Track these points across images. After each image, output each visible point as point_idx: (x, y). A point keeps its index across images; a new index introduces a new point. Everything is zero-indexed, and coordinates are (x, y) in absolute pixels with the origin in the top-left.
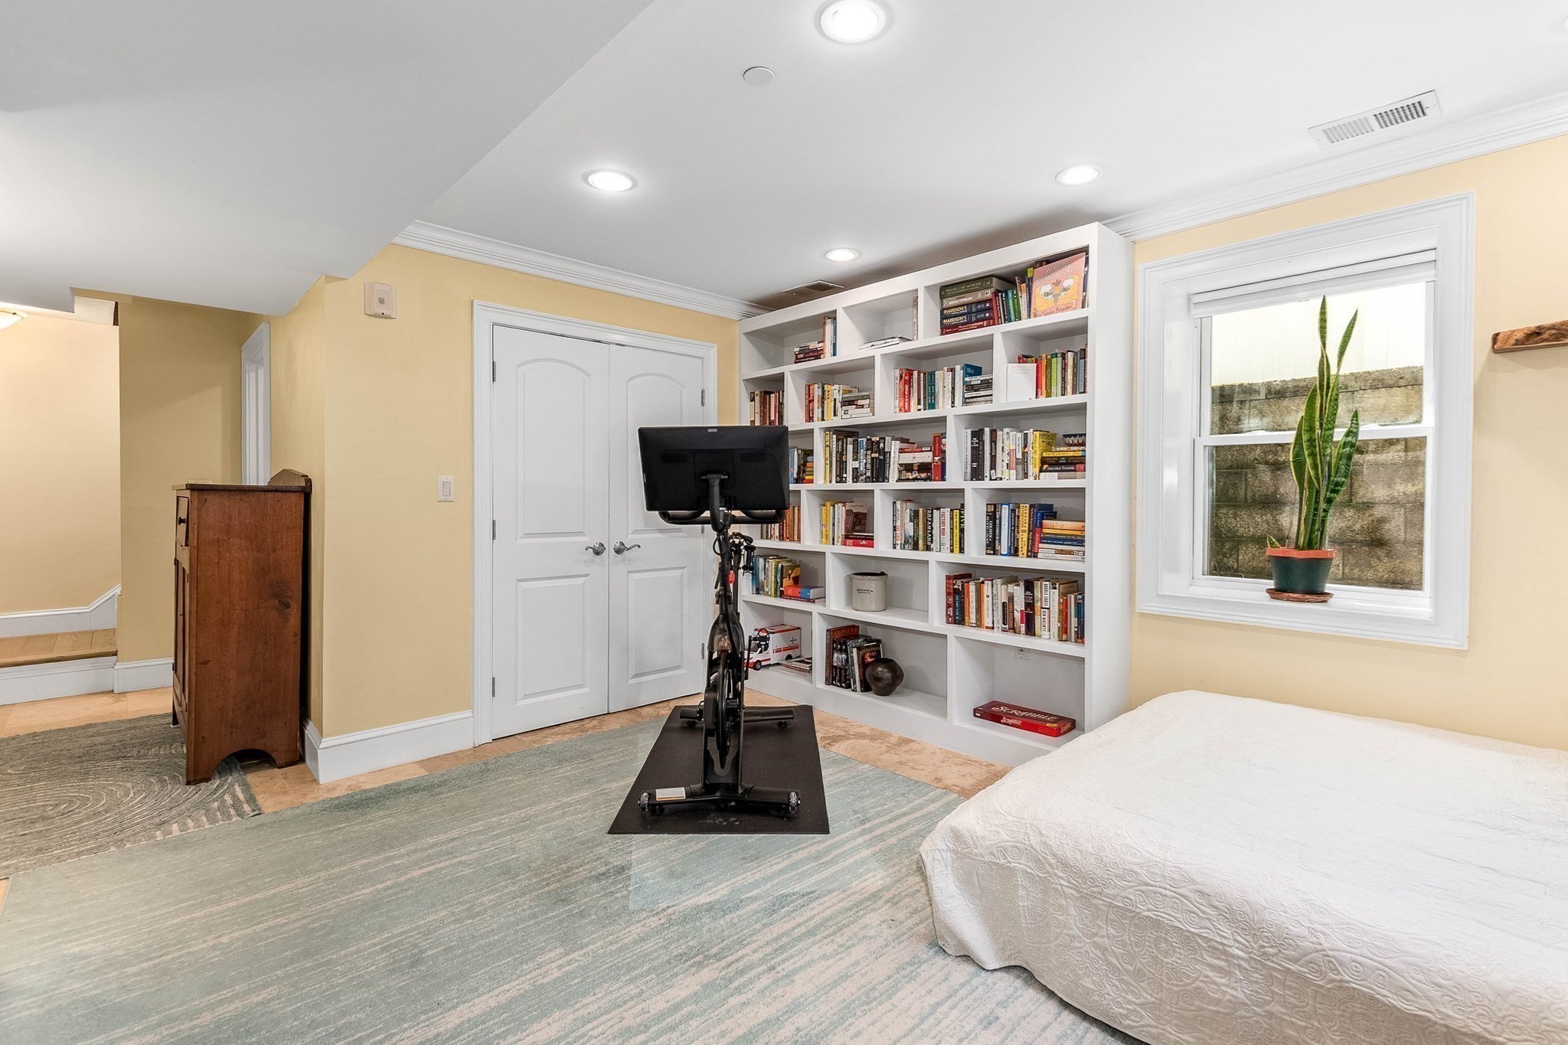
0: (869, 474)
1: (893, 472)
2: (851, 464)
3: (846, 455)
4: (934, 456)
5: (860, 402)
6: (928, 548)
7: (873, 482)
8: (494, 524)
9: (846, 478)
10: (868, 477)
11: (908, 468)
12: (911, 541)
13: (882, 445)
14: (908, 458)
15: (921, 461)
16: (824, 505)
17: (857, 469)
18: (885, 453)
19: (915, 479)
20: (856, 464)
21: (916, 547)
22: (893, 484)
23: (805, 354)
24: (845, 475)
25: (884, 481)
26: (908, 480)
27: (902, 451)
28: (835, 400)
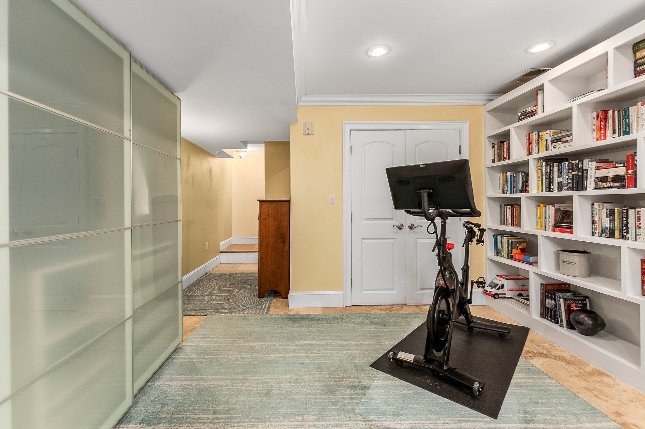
0: (570, 185)
1: (590, 183)
2: (556, 179)
3: (553, 174)
4: (628, 169)
5: (565, 139)
6: (623, 237)
7: (573, 190)
8: (351, 215)
9: (553, 188)
10: (570, 188)
11: (604, 180)
12: (607, 231)
13: (580, 166)
14: (603, 173)
15: (615, 174)
16: (539, 206)
17: (561, 182)
18: (583, 171)
19: (608, 188)
20: (561, 179)
21: (612, 235)
22: (590, 190)
23: (524, 115)
24: (552, 187)
25: (582, 190)
26: (603, 188)
27: (597, 168)
28: (547, 140)
